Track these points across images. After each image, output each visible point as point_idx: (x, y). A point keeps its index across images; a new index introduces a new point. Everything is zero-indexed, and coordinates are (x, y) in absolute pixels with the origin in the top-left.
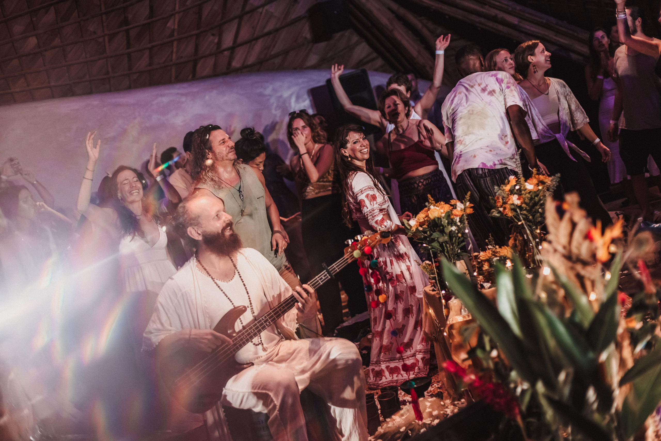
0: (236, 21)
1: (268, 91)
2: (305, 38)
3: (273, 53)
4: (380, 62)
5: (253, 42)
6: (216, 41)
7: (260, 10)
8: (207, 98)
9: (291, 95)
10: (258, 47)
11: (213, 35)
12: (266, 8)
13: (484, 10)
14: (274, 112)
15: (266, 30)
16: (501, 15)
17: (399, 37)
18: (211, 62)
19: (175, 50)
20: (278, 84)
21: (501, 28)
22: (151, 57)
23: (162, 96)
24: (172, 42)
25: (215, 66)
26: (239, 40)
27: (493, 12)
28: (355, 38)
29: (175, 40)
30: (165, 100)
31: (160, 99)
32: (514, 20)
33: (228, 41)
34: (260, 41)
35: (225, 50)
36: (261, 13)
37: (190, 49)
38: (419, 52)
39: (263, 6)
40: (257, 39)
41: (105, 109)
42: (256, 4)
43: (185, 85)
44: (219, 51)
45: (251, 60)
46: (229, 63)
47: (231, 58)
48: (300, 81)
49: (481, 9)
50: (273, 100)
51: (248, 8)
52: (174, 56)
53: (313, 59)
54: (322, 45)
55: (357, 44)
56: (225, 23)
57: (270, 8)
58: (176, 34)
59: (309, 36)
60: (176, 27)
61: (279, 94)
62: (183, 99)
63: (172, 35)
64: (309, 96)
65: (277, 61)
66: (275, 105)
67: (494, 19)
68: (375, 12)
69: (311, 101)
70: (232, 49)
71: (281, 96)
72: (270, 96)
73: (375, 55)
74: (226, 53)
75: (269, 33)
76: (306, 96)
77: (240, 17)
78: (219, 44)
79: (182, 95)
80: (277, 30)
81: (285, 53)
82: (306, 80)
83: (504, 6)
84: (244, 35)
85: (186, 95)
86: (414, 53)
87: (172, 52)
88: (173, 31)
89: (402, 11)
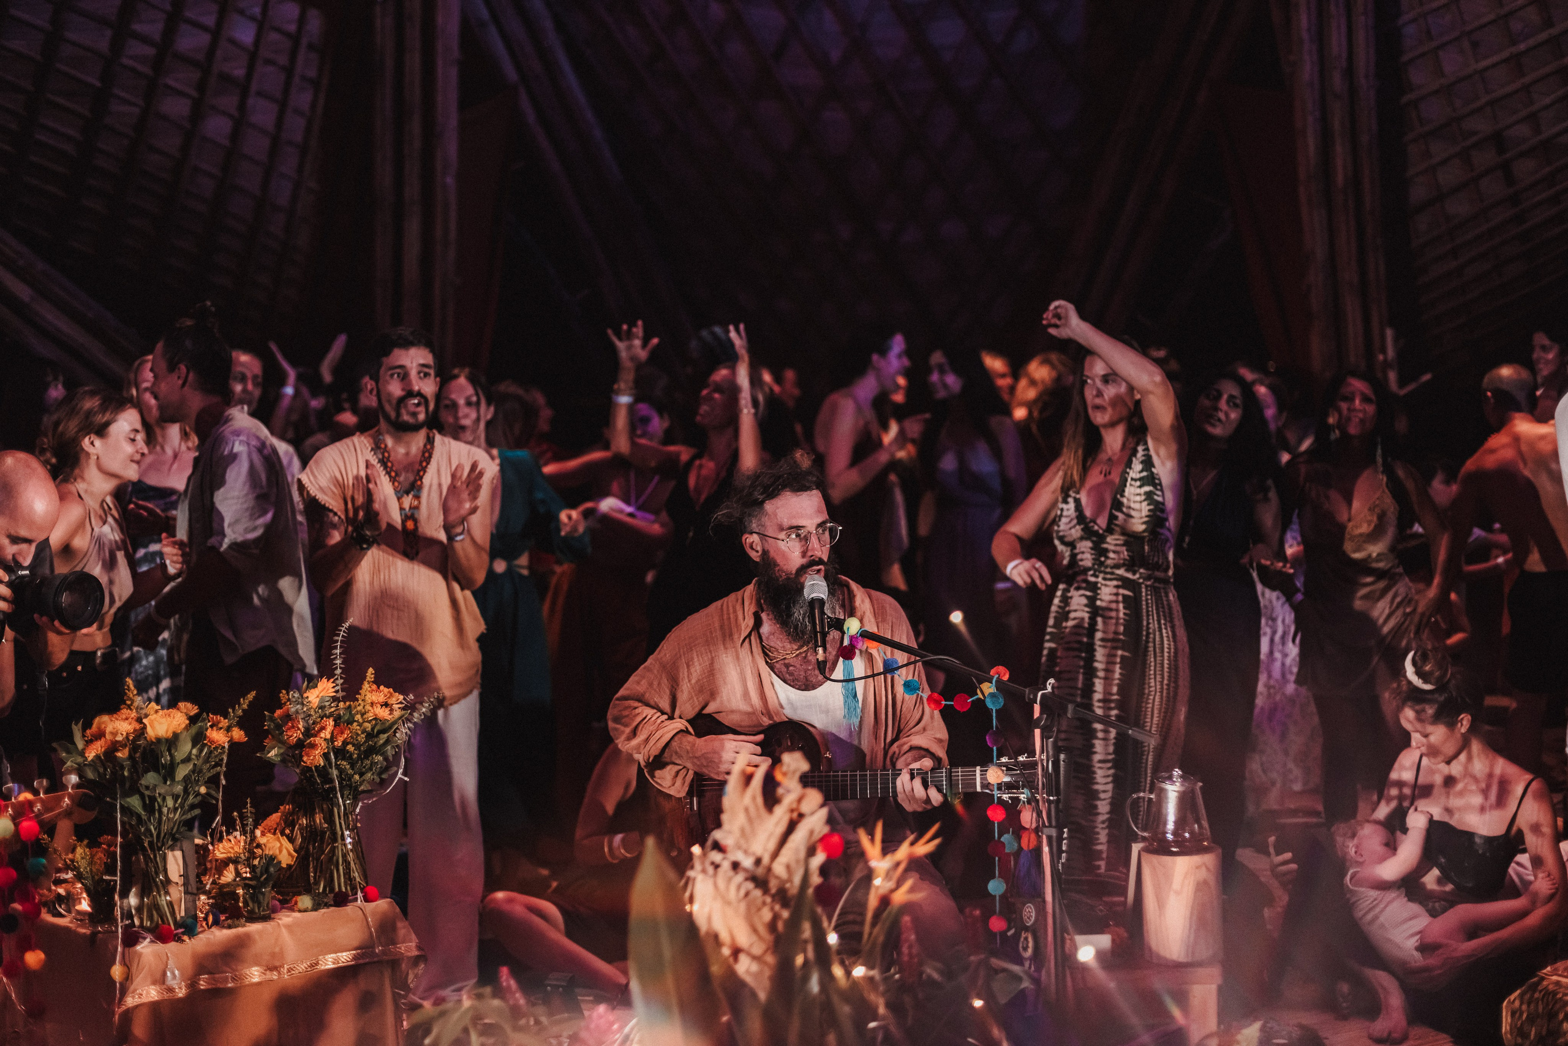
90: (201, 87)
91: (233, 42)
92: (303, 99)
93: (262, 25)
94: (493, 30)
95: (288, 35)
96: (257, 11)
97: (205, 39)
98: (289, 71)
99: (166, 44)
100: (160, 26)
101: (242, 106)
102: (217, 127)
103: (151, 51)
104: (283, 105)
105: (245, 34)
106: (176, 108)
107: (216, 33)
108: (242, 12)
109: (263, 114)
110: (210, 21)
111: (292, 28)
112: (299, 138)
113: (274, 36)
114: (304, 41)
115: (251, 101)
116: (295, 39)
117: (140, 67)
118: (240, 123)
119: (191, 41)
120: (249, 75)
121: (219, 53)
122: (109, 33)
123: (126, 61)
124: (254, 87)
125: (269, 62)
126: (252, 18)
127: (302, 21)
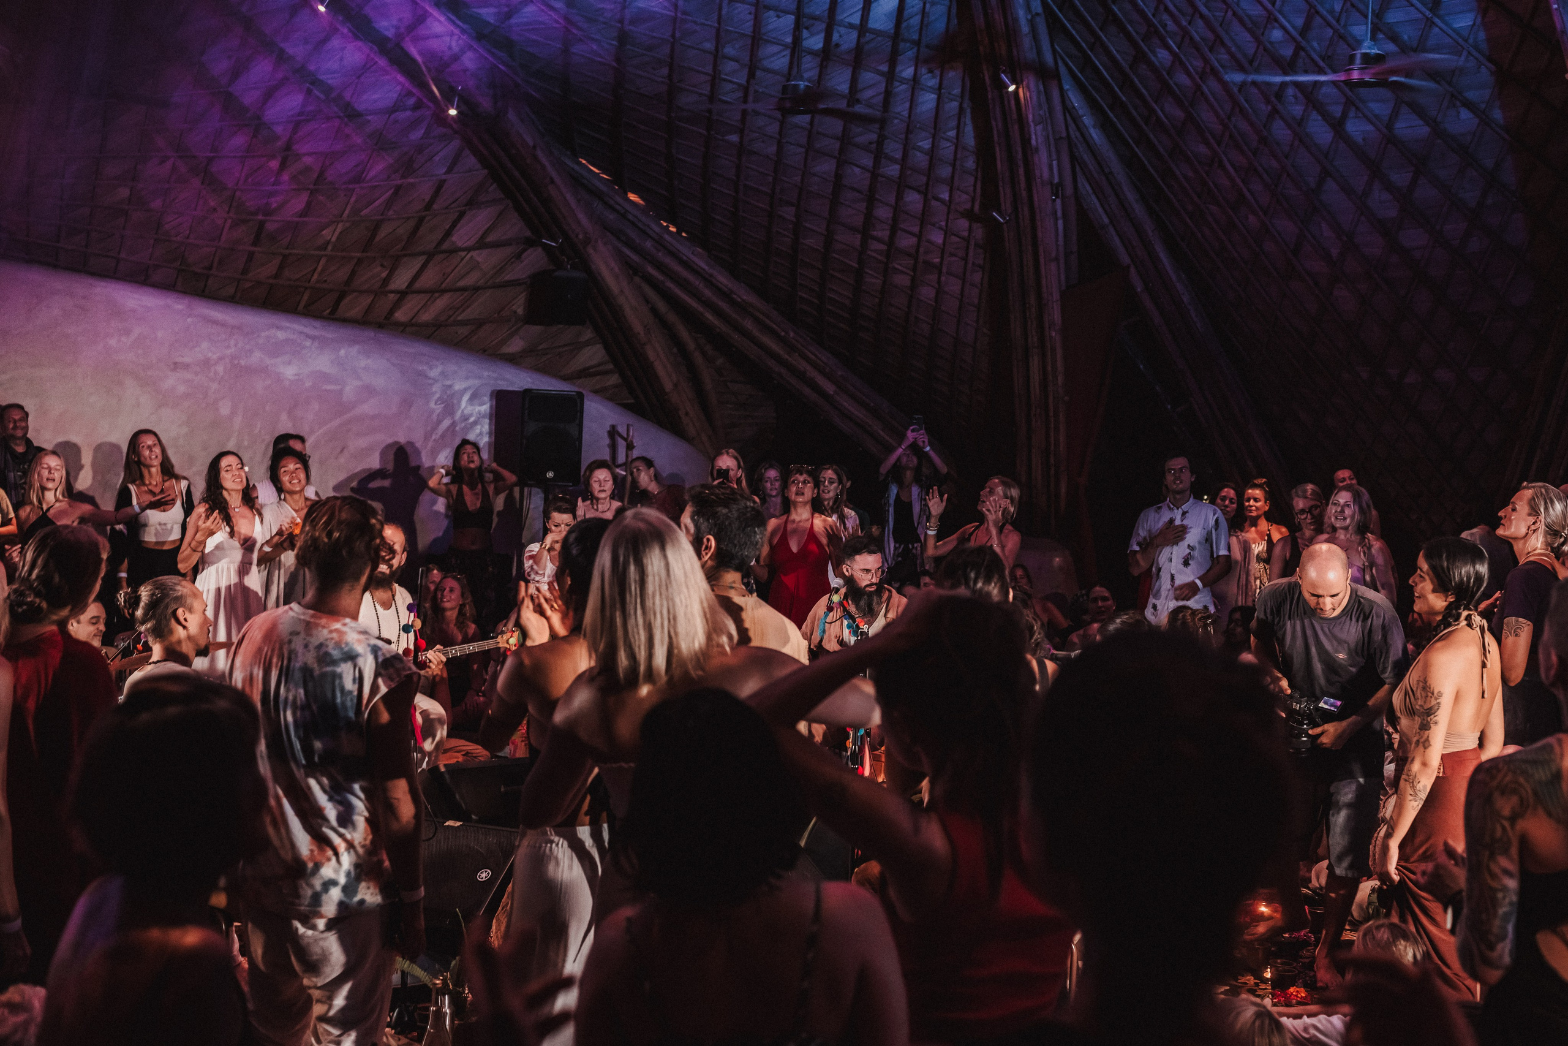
0: (421, 260)
1: (434, 373)
2: (515, 312)
3: (459, 318)
4: (614, 379)
5: (437, 295)
6: (384, 275)
7: (463, 254)
8: (342, 352)
9: (466, 390)
10: (441, 303)
11: (382, 265)
12: (474, 254)
13: (790, 359)
14: (432, 405)
15: (461, 284)
16: (812, 373)
17: (651, 355)
18: (365, 301)
19: (320, 268)
20: (452, 367)
21: (807, 391)
22: (281, 268)
23: (279, 328)
24: (320, 258)
25: (369, 309)
26: (418, 285)
27: (803, 365)
28: (588, 334)
29: (326, 255)
30: (281, 335)
31: (273, 331)
32: (830, 388)
33: (401, 281)
34: (447, 296)
35: (392, 292)
36: (462, 259)
37: (343, 274)
38: (676, 385)
39: (468, 249)
40: (444, 291)
41: (189, 320)
42: (460, 244)
43: (317, 324)
44: (383, 289)
45: (426, 317)
46: (391, 312)
47: (396, 306)
48: (486, 374)
49: (786, 356)
50: (436, 388)
51: (445, 246)
52: (316, 276)
53: (515, 345)
54: (537, 329)
55: (588, 343)
56: (405, 256)
57: (478, 256)
58: (330, 248)
59: (520, 311)
60: (334, 239)
61: (448, 383)
62: (308, 343)
63: (324, 247)
64: (491, 400)
65: (463, 331)
66: (437, 396)
67: (801, 376)
68: (628, 312)
69: (491, 407)
70: (403, 294)
71: (450, 386)
72: (435, 381)
73: (611, 366)
74: (392, 296)
75: (464, 289)
76: (486, 399)
77: (430, 256)
78: (386, 281)
79: (308, 336)
80: (476, 289)
81: (479, 324)
82: (495, 375)
83: (819, 361)
84: (429, 279)
85: (313, 338)
86: (668, 386)
87: (315, 270)
88: (328, 242)
89: (672, 317)
90: (914, 269)
91: (929, 241)
92: (977, 277)
93: (947, 232)
94: (1112, 230)
95: (963, 238)
96: (943, 224)
97: (914, 240)
98: (965, 259)
99: (891, 243)
100: (888, 233)
101: (939, 282)
102: (927, 293)
103: (884, 247)
104: (964, 280)
105: (938, 238)
106: (902, 280)
107: (919, 237)
108: (934, 225)
109: (953, 286)
110: (916, 230)
111: (966, 234)
112: (976, 301)
113: (954, 239)
114: (972, 243)
115: (943, 278)
116: (967, 240)
117: (879, 257)
118: (939, 292)
119: (906, 242)
120: (941, 263)
121: (921, 250)
122: (859, 236)
123: (869, 252)
124: (944, 270)
125: (952, 255)
126: (940, 228)
127: (970, 230)
